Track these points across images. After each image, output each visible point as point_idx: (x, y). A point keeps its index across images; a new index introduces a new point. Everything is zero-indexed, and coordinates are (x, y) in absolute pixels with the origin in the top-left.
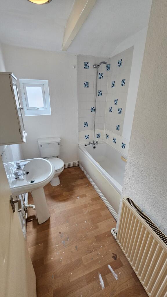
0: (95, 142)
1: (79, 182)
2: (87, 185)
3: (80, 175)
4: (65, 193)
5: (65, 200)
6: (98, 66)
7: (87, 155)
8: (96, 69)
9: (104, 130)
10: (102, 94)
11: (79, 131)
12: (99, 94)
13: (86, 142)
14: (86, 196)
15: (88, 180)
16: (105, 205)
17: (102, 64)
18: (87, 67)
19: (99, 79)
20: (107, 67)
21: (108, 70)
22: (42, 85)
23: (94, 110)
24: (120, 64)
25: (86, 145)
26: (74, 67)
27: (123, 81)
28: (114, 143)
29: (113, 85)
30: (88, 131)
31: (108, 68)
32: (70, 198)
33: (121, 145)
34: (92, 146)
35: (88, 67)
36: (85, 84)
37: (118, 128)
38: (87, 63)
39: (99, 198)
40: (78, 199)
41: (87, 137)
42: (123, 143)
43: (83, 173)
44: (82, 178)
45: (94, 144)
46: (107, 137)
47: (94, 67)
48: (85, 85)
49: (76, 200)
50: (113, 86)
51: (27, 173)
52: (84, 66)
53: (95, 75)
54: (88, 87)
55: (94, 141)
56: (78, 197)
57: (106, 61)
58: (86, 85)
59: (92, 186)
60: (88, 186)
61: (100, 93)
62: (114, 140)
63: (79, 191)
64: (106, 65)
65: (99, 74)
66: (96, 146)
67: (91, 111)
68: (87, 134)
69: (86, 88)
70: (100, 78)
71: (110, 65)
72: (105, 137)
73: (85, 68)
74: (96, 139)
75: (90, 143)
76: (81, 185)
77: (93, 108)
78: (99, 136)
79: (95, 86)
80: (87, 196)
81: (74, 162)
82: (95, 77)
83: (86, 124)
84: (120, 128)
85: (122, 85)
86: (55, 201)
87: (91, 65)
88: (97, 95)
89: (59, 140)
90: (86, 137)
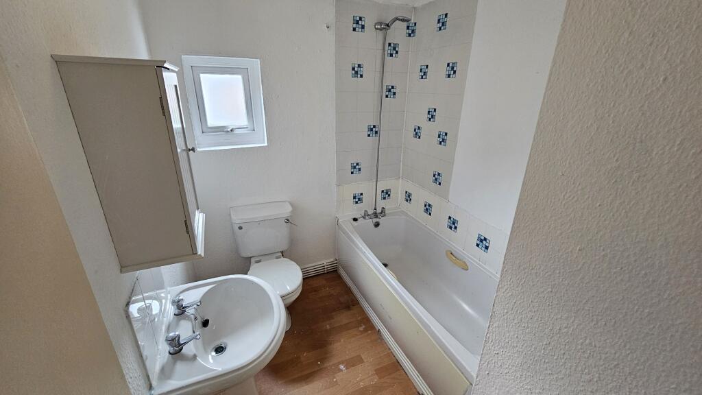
0: (379, 210)
1: (343, 318)
2: (361, 329)
4: (305, 356)
5: (306, 378)
6: (388, 25)
7: (361, 250)
8: (381, 34)
9: (401, 180)
10: (394, 94)
11: (338, 186)
12: (387, 93)
13: (357, 211)
14: (361, 361)
16: (415, 388)
17: (397, 21)
18: (360, 27)
19: (388, 58)
20: (408, 28)
21: (410, 35)
22: (244, 72)
23: (376, 132)
24: (443, 24)
25: (355, 220)
26: (328, 27)
27: (452, 68)
28: (427, 215)
29: (424, 74)
30: (362, 185)
31: (411, 32)
32: (321, 369)
33: (446, 222)
34: (370, 222)
35: (363, 27)
36: (353, 69)
37: (437, 178)
38: (361, 19)
39: (397, 365)
40: (341, 370)
41: (358, 199)
44: (348, 308)
45: (376, 215)
46: (408, 197)
47: (377, 29)
48: (354, 72)
49: (339, 377)
50: (422, 77)
51: (205, 323)
52: (351, 25)
53: (380, 46)
54: (361, 76)
55: (375, 209)
56: (342, 367)
58: (357, 72)
60: (365, 330)
61: (391, 91)
62: (428, 208)
63: (344, 346)
64: (405, 24)
65: (390, 45)
66: (381, 220)
67: (369, 135)
68: (358, 192)
69: (356, 78)
70: (391, 55)
71: (415, 24)
72: (402, 197)
73: (354, 29)
74: (381, 204)
75: (366, 215)
76: (346, 327)
77: (374, 127)
78: (386, 194)
79: (378, 75)
80: (365, 361)
81: (324, 262)
82: (379, 53)
83: (356, 168)
84: (442, 179)
85: (449, 76)
87: (369, 23)
88: (384, 96)
89: (287, 210)
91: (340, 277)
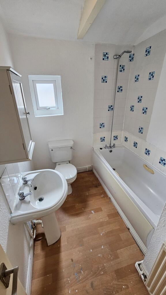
0: (112, 145)
1: (94, 191)
2: (102, 196)
3: (94, 183)
4: (77, 205)
5: (77, 214)
6: (120, 56)
7: (103, 162)
8: (116, 60)
9: (123, 131)
10: (122, 90)
11: (94, 133)
12: (118, 90)
13: (102, 145)
14: (101, 210)
15: (103, 189)
16: (125, 225)
17: (125, 53)
18: (106, 58)
19: (119, 73)
20: (130, 57)
21: (131, 61)
22: (54, 82)
23: (112, 109)
24: (149, 52)
25: (101, 149)
26: (91, 59)
27: (152, 75)
28: (135, 148)
29: (137, 79)
30: (104, 133)
31: (131, 59)
32: (83, 212)
33: (144, 151)
34: (108, 150)
35: (108, 58)
36: (102, 78)
37: (141, 130)
38: (107, 54)
39: (117, 214)
40: (92, 213)
41: (103, 140)
42: (146, 149)
43: (97, 179)
44: (96, 187)
45: (110, 147)
46: (126, 139)
47: (114, 58)
48: (102, 80)
49: (91, 216)
50: (136, 81)
51: (35, 188)
52: (102, 57)
53: (116, 67)
54: (106, 82)
55: (110, 144)
56: (92, 212)
57: (130, 50)
58: (104, 80)
59: (108, 197)
60: (104, 197)
61: (120, 89)
62: (135, 145)
63: (94, 203)
64: (128, 54)
65: (120, 66)
66: (113, 149)
67: (109, 110)
68: (103, 136)
69: (104, 83)
70: (121, 71)
71: (134, 54)
72: (123, 139)
73: (103, 59)
74: (113, 142)
75: (106, 147)
76: (95, 195)
77: (111, 106)
78: (116, 138)
79: (114, 81)
80: (103, 210)
81: (87, 166)
82: (115, 70)
83: (102, 125)
84: (144, 131)
85: (150, 79)
86: (67, 215)
87: (111, 56)
88: (117, 91)
89: (71, 144)
90: (101, 139)
91: (93, 173)
